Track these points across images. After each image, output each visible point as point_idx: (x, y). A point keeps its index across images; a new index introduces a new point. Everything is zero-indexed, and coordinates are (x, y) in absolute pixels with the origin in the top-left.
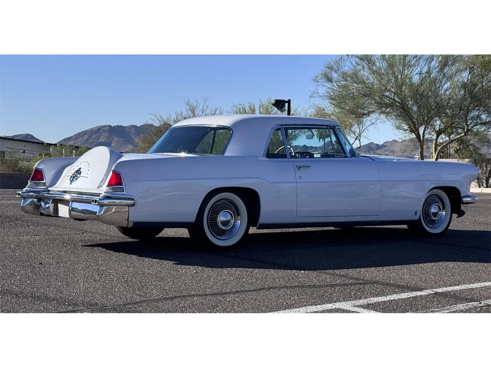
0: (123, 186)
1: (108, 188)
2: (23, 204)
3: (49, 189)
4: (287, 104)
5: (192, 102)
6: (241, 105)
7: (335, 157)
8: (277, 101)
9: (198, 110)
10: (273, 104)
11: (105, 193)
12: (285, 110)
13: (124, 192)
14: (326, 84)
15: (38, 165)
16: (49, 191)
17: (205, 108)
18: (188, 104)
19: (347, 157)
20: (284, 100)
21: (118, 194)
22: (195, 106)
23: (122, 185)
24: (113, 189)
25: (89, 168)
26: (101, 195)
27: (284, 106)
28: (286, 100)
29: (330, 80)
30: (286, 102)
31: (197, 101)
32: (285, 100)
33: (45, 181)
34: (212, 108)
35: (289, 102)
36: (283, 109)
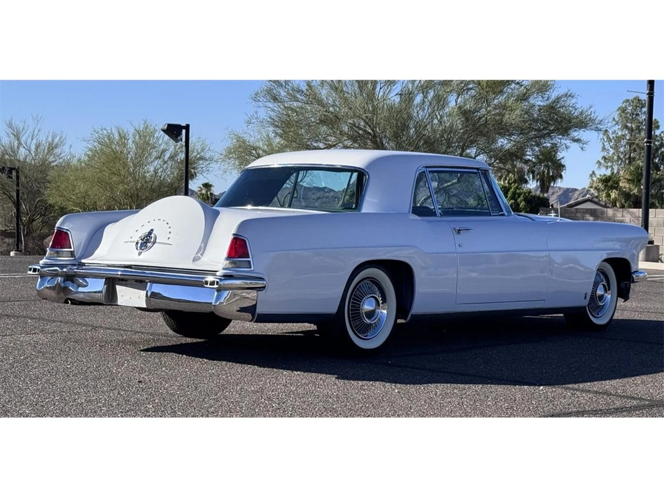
0: (250, 259)
1: (228, 262)
2: (40, 286)
3: (83, 261)
4: (184, 131)
5: (18, 123)
6: (105, 129)
7: (490, 215)
8: (169, 126)
9: (27, 135)
10: (163, 130)
11: (224, 269)
12: (181, 139)
13: (251, 268)
14: (270, 105)
15: (63, 223)
16: (84, 264)
17: (36, 132)
18: (10, 126)
19: (503, 215)
20: (180, 125)
21: (244, 271)
22: (21, 129)
23: (249, 257)
24: (234, 263)
25: (170, 230)
26: (218, 274)
27: (180, 134)
28: (184, 124)
29: (275, 99)
30: (183, 127)
31: (25, 123)
32: (182, 125)
33: (72, 250)
34: (49, 133)
35: (187, 127)
36: (179, 138)
